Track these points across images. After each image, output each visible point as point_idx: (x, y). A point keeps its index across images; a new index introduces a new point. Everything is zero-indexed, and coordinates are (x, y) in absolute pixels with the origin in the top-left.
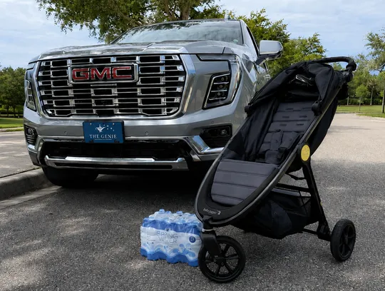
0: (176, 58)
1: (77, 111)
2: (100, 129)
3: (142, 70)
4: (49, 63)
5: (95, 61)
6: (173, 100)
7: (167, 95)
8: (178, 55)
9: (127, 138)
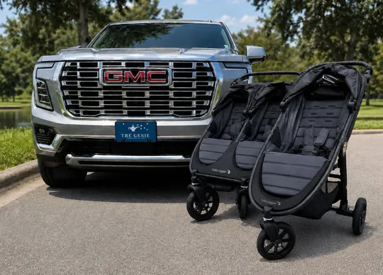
0: (207, 65)
1: (106, 112)
2: (133, 129)
3: (176, 75)
4: (76, 64)
5: (127, 65)
6: (203, 103)
7: (197, 98)
8: (209, 62)
9: (158, 137)
